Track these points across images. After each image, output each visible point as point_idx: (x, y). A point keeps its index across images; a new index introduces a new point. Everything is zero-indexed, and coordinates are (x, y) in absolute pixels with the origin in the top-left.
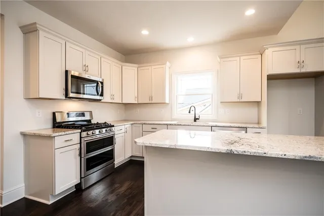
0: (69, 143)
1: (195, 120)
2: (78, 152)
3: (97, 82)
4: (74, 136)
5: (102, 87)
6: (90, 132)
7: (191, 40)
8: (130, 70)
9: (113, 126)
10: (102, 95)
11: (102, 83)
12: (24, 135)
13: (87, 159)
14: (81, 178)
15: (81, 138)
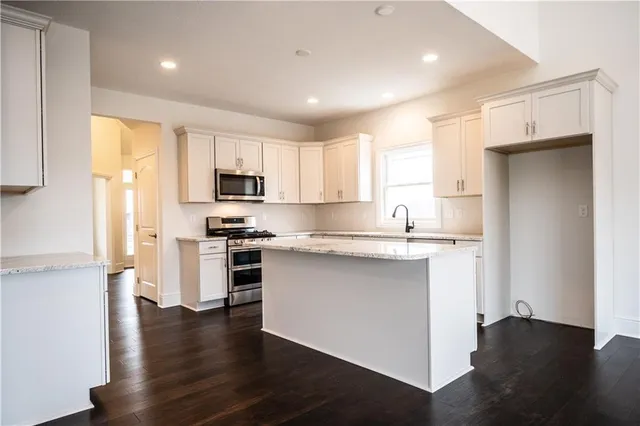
0: (214, 251)
1: (408, 229)
2: (224, 262)
3: (254, 178)
4: (220, 243)
5: (262, 184)
6: (239, 241)
7: (387, 96)
8: (314, 152)
9: (274, 236)
10: (262, 193)
11: (262, 178)
12: (180, 241)
13: (235, 272)
14: (229, 293)
15: (228, 246)
